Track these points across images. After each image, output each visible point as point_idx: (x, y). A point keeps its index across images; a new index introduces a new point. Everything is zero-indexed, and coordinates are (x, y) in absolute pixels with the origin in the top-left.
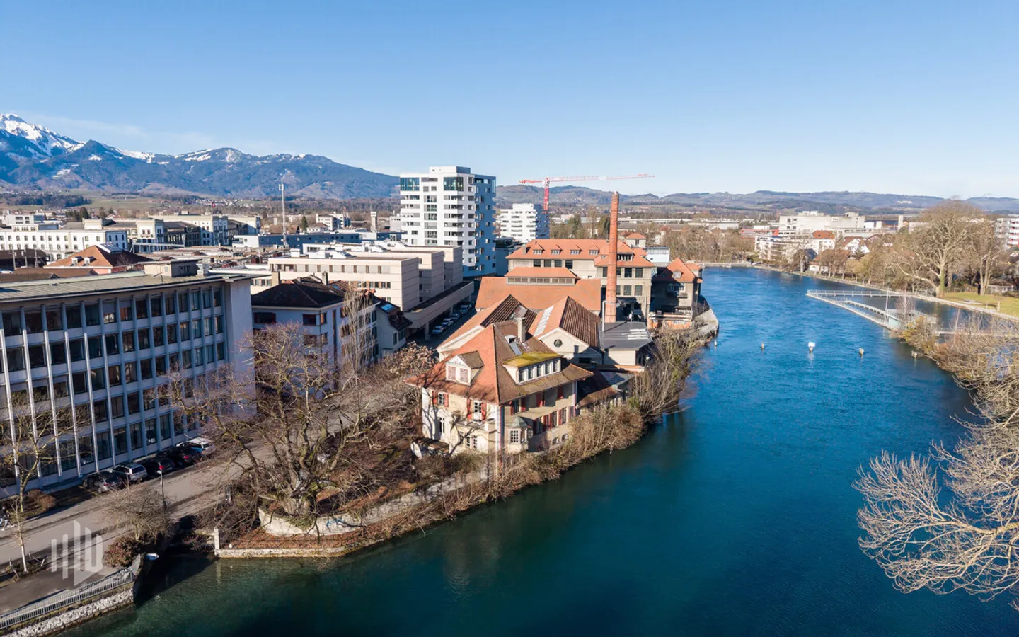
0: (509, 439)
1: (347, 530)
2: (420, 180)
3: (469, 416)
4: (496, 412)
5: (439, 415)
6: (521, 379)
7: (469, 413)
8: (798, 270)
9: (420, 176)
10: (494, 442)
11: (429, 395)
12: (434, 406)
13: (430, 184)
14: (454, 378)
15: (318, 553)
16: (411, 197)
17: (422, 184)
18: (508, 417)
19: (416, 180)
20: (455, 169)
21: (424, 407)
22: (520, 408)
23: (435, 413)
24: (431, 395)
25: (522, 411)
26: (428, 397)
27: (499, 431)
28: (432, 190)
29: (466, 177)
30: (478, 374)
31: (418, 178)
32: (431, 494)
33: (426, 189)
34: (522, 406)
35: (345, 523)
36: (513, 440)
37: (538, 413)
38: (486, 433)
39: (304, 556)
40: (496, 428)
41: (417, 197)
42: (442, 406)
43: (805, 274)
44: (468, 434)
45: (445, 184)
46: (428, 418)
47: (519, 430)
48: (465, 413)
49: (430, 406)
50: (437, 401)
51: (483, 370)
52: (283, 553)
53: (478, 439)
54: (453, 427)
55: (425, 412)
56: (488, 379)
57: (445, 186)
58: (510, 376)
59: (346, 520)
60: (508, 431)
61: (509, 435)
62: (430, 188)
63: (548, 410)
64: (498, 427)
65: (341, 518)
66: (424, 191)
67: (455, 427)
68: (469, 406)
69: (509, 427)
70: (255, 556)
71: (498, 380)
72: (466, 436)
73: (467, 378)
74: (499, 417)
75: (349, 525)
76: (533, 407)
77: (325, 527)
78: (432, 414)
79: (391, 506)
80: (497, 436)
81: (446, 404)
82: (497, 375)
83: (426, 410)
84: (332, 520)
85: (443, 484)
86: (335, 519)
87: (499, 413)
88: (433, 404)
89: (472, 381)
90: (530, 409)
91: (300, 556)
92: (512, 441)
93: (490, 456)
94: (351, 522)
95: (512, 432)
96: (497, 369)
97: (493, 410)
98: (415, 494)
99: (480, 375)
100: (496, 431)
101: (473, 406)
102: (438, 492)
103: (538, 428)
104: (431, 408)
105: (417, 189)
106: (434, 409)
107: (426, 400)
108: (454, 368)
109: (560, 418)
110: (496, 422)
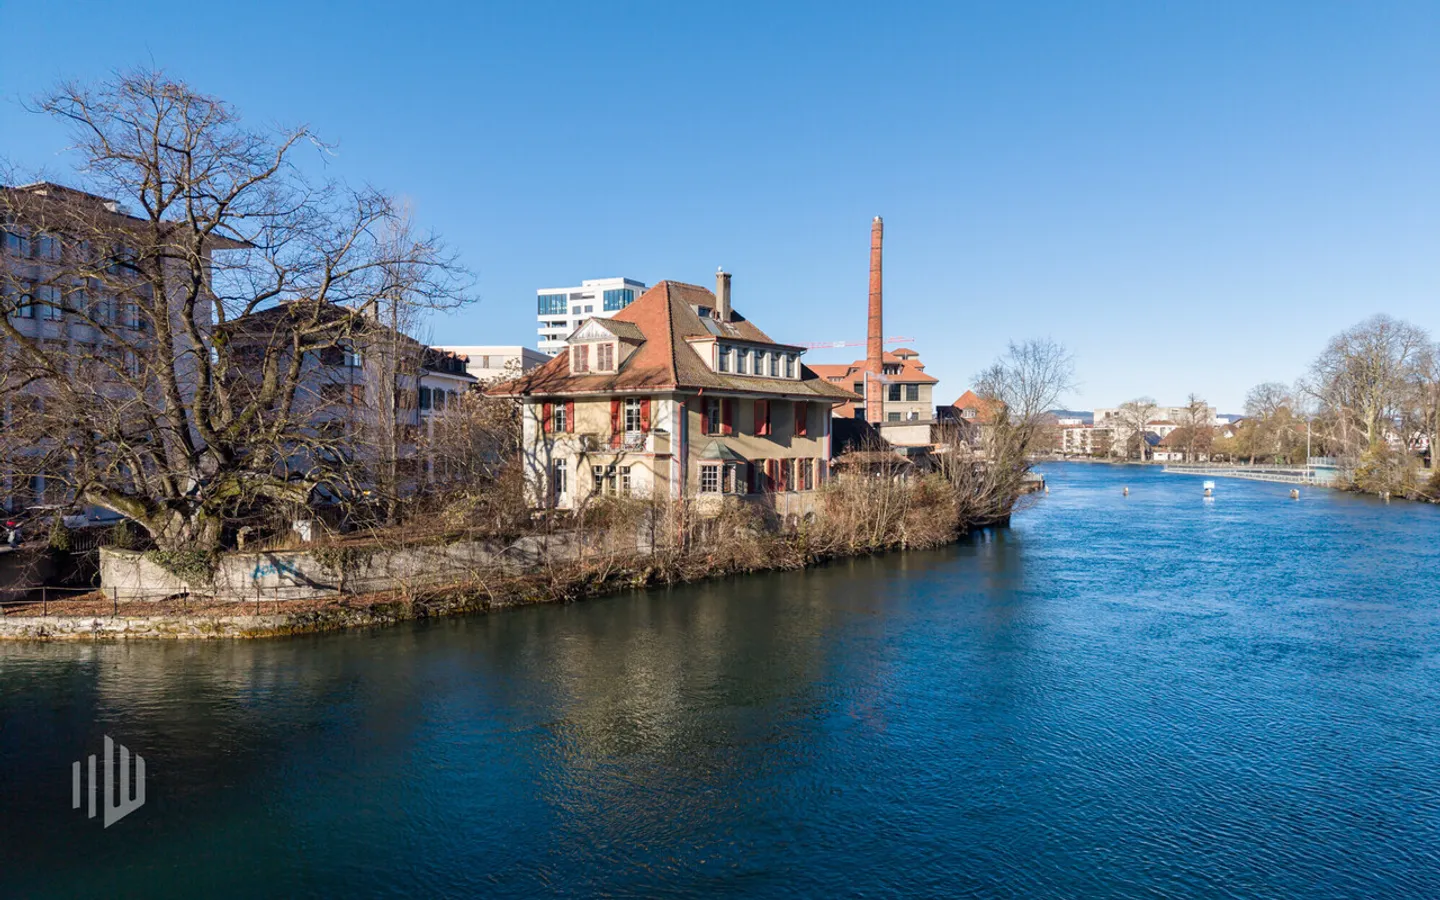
0: (698, 482)
1: (306, 592)
2: (568, 297)
3: (617, 439)
4: (671, 417)
5: (556, 454)
6: (722, 366)
7: (616, 432)
8: (1139, 458)
9: (568, 291)
10: (665, 479)
11: (536, 418)
12: (545, 440)
13: (582, 303)
14: (585, 367)
15: (217, 628)
16: (555, 324)
17: (570, 304)
18: (695, 434)
19: (562, 298)
20: (621, 280)
21: (525, 446)
22: (721, 426)
23: (548, 452)
24: (540, 417)
25: (726, 434)
26: (534, 422)
27: (677, 457)
28: (586, 311)
29: (638, 292)
30: (633, 355)
31: (565, 295)
32: (522, 554)
33: (577, 310)
34: (724, 423)
35: (299, 574)
36: (706, 486)
37: (759, 449)
38: (648, 455)
39: (181, 636)
40: (671, 451)
41: (563, 323)
42: (562, 434)
43: (1149, 462)
44: (613, 468)
45: (606, 302)
46: (533, 466)
47: (719, 464)
48: (609, 433)
49: (537, 440)
50: (552, 424)
51: (644, 348)
52: (127, 630)
53: (632, 475)
54: (580, 462)
55: (527, 455)
56: (656, 356)
57: (605, 305)
58: (698, 357)
59: (305, 570)
60: (696, 466)
61: (699, 473)
62: (583, 309)
63: (778, 452)
64: (673, 448)
65: (290, 562)
66: (574, 313)
67: (585, 460)
68: (615, 417)
69: (698, 457)
70: (57, 635)
71: (674, 358)
72: (607, 474)
73: (610, 361)
74: (678, 427)
75: (310, 583)
76: (748, 434)
77: (249, 580)
78: (542, 457)
79: (424, 560)
80: (673, 469)
81: (569, 428)
82: (673, 351)
83: (531, 451)
84: (268, 563)
85: (553, 540)
86: (275, 563)
87: (678, 420)
88: (544, 433)
89: (620, 366)
90: (740, 434)
91: (172, 636)
92: (704, 489)
93: (654, 509)
94: (318, 577)
95: (704, 468)
96: (673, 341)
97: (665, 413)
98: (482, 545)
99: (638, 356)
100: (671, 455)
101: (623, 419)
102: (539, 554)
103: (757, 482)
104: (541, 444)
105: (563, 312)
106: (546, 444)
107: (530, 427)
108: (585, 349)
109: (801, 476)
110: (671, 438)
